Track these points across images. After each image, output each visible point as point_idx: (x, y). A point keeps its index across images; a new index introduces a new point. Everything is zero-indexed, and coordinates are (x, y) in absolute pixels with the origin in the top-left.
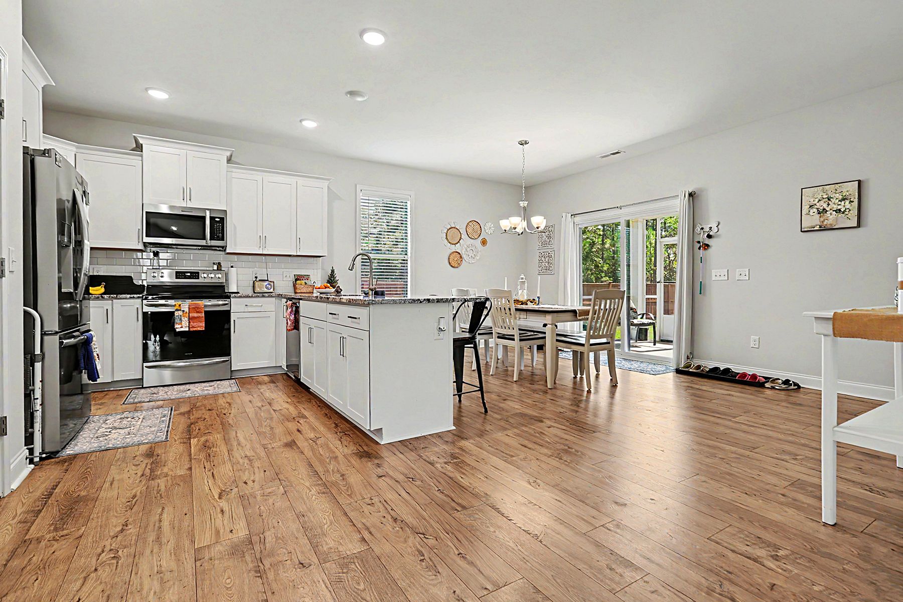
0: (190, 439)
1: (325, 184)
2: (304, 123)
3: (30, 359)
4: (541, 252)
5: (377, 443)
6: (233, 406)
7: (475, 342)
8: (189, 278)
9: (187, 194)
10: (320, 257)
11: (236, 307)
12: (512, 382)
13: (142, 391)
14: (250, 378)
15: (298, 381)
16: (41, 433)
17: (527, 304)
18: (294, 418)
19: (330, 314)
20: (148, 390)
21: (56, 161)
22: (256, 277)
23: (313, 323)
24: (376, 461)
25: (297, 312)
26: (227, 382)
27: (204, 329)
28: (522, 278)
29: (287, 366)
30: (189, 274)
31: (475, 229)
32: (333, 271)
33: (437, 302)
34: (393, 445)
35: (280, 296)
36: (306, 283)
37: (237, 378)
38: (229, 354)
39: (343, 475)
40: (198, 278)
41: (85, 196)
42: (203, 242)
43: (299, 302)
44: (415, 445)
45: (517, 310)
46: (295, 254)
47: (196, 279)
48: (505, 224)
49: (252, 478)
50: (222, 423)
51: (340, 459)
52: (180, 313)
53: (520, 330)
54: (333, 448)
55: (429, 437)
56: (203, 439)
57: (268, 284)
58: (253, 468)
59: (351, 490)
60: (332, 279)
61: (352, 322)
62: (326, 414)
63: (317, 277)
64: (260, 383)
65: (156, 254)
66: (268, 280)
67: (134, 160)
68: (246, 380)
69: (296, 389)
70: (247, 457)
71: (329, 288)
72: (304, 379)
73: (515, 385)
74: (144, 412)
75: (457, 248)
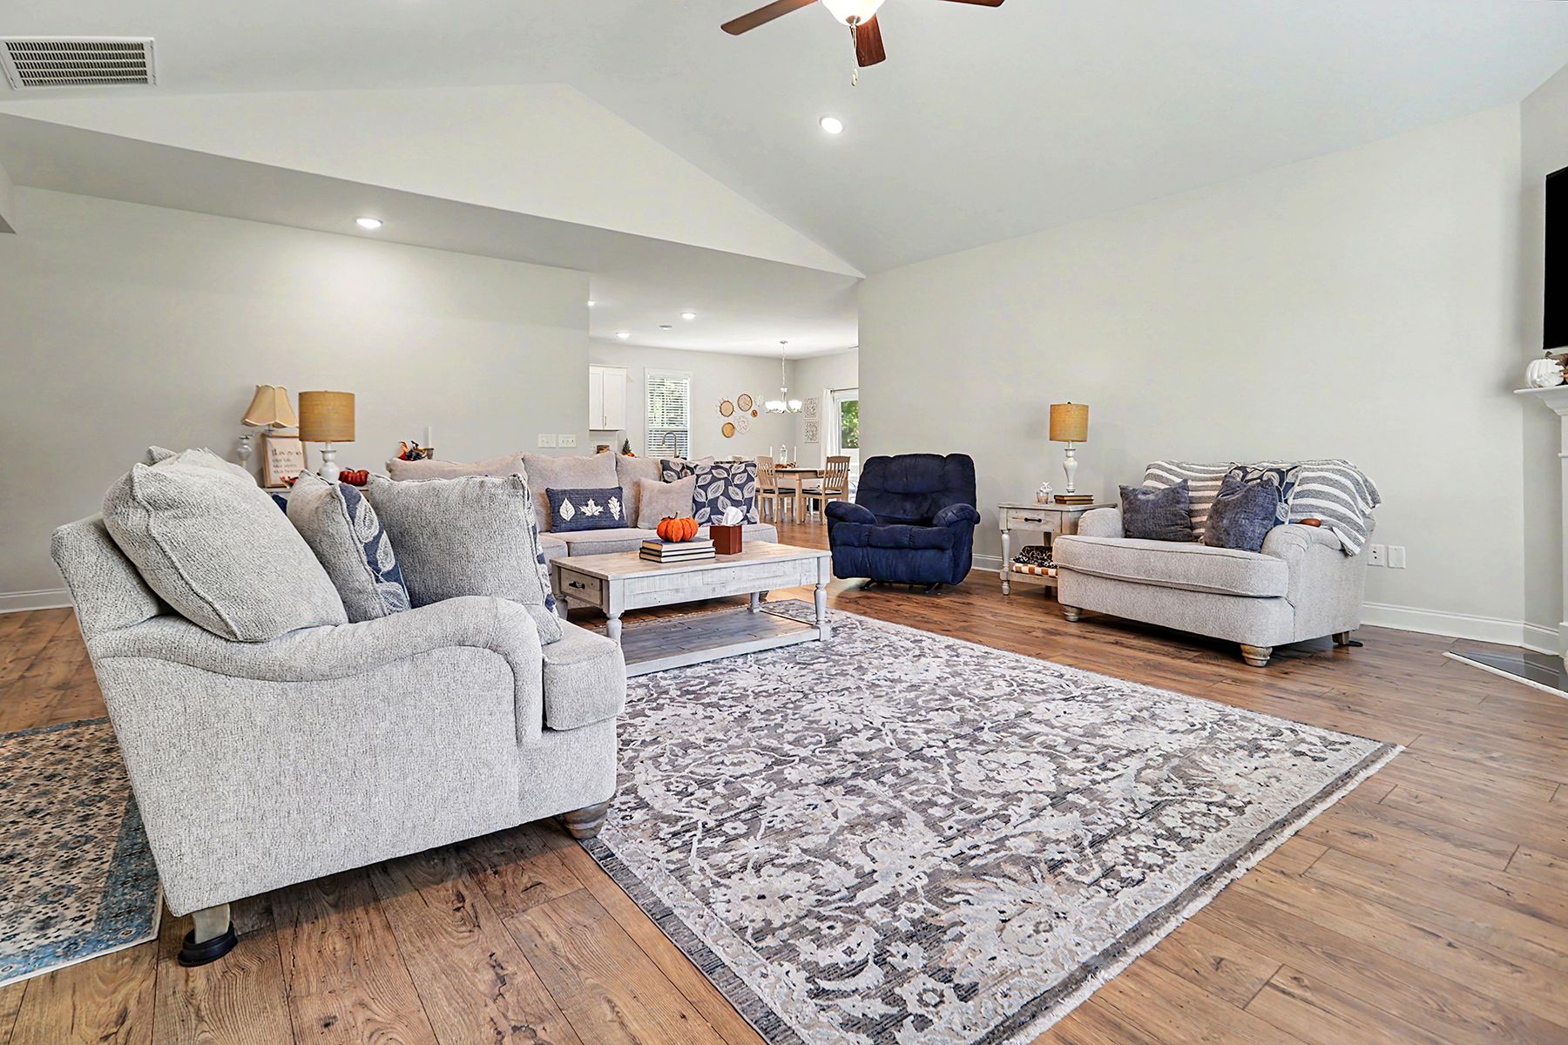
1: (623, 372)
2: (619, 335)
10: (618, 431)
17: (786, 467)
31: (746, 402)
45: (776, 471)
46: (601, 430)
75: (730, 420)
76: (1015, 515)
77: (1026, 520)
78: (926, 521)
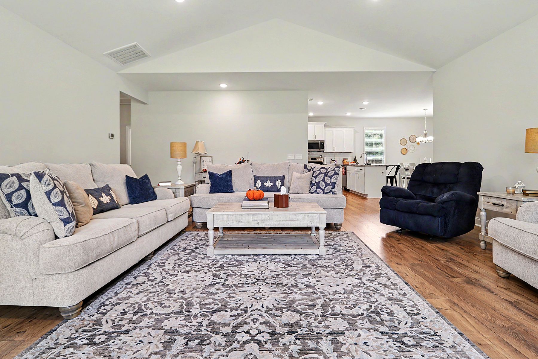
2: (346, 114)
9: (314, 137)
10: (351, 153)
19: (355, 169)
22: (332, 160)
25: (346, 170)
32: (355, 157)
36: (346, 161)
40: (316, 160)
42: (319, 150)
46: (343, 152)
60: (355, 160)
63: (350, 160)
66: (335, 160)
71: (354, 163)
75: (405, 147)
76: (488, 200)
77: (494, 204)
78: (432, 200)
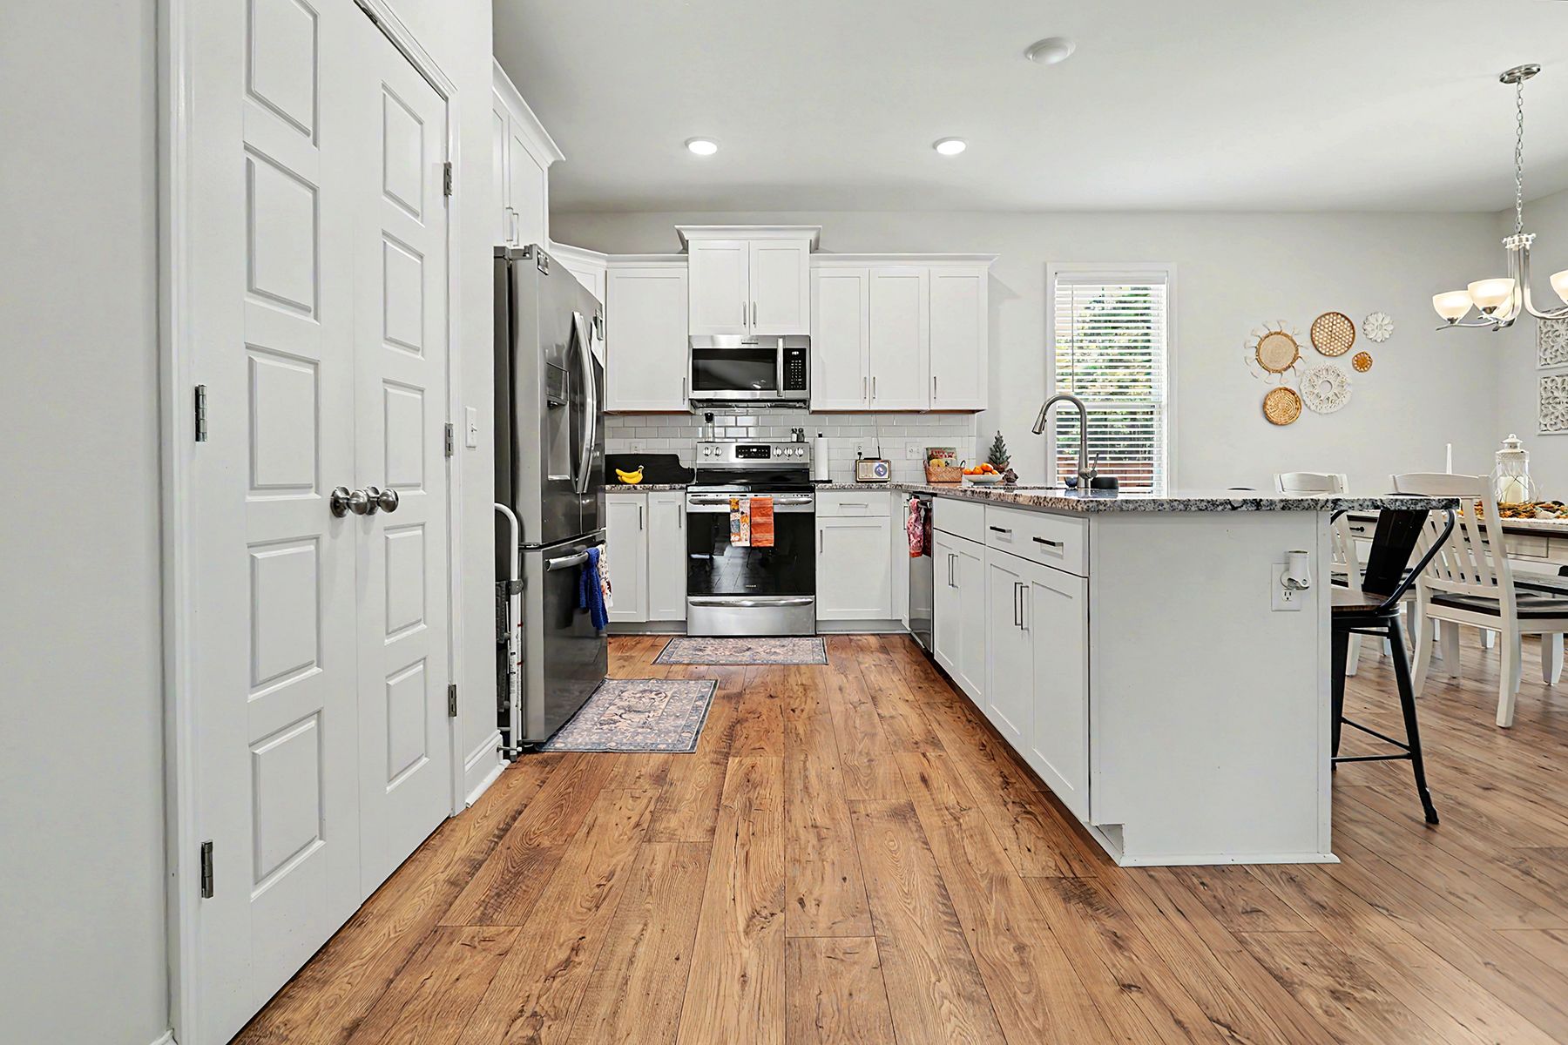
0: (727, 756)
1: (981, 269)
2: (941, 148)
3: (504, 588)
4: (1553, 374)
5: (1109, 860)
6: (810, 695)
7: (1394, 621)
8: (756, 456)
9: (750, 315)
10: (973, 412)
11: (826, 507)
12: (1494, 730)
13: (686, 642)
14: (847, 637)
15: (929, 655)
16: (521, 710)
17: (1532, 516)
18: (916, 743)
19: (992, 528)
20: (693, 642)
21: (539, 264)
22: (860, 454)
23: (956, 546)
24: (1111, 924)
25: (928, 520)
26: (808, 642)
27: (772, 545)
28: (1513, 446)
29: (911, 621)
30: (755, 450)
31: (1336, 332)
32: (999, 440)
33: (1283, 508)
34: (1151, 876)
35: (898, 488)
36: (947, 464)
37: (824, 635)
38: (812, 591)
39: (1020, 948)
40: (769, 457)
41: (596, 325)
42: (772, 395)
43: (931, 501)
44: (1220, 894)
45: (1505, 530)
46: (927, 408)
47: (765, 457)
48: (1451, 303)
49: (816, 893)
50: (786, 732)
51: (1013, 887)
52: (738, 516)
53: (1517, 585)
54: (998, 849)
55: (1256, 872)
56: (748, 761)
57: (880, 466)
58: (823, 861)
59: (1045, 1014)
60: (998, 454)
61: (1043, 551)
62: (984, 745)
63: (969, 451)
64: (862, 649)
65: (709, 418)
66: (879, 459)
67: (677, 269)
68: (840, 641)
69: (925, 672)
70: (816, 827)
71: (991, 472)
72: (940, 655)
73: (1501, 740)
74: (676, 685)
75: (1289, 380)
